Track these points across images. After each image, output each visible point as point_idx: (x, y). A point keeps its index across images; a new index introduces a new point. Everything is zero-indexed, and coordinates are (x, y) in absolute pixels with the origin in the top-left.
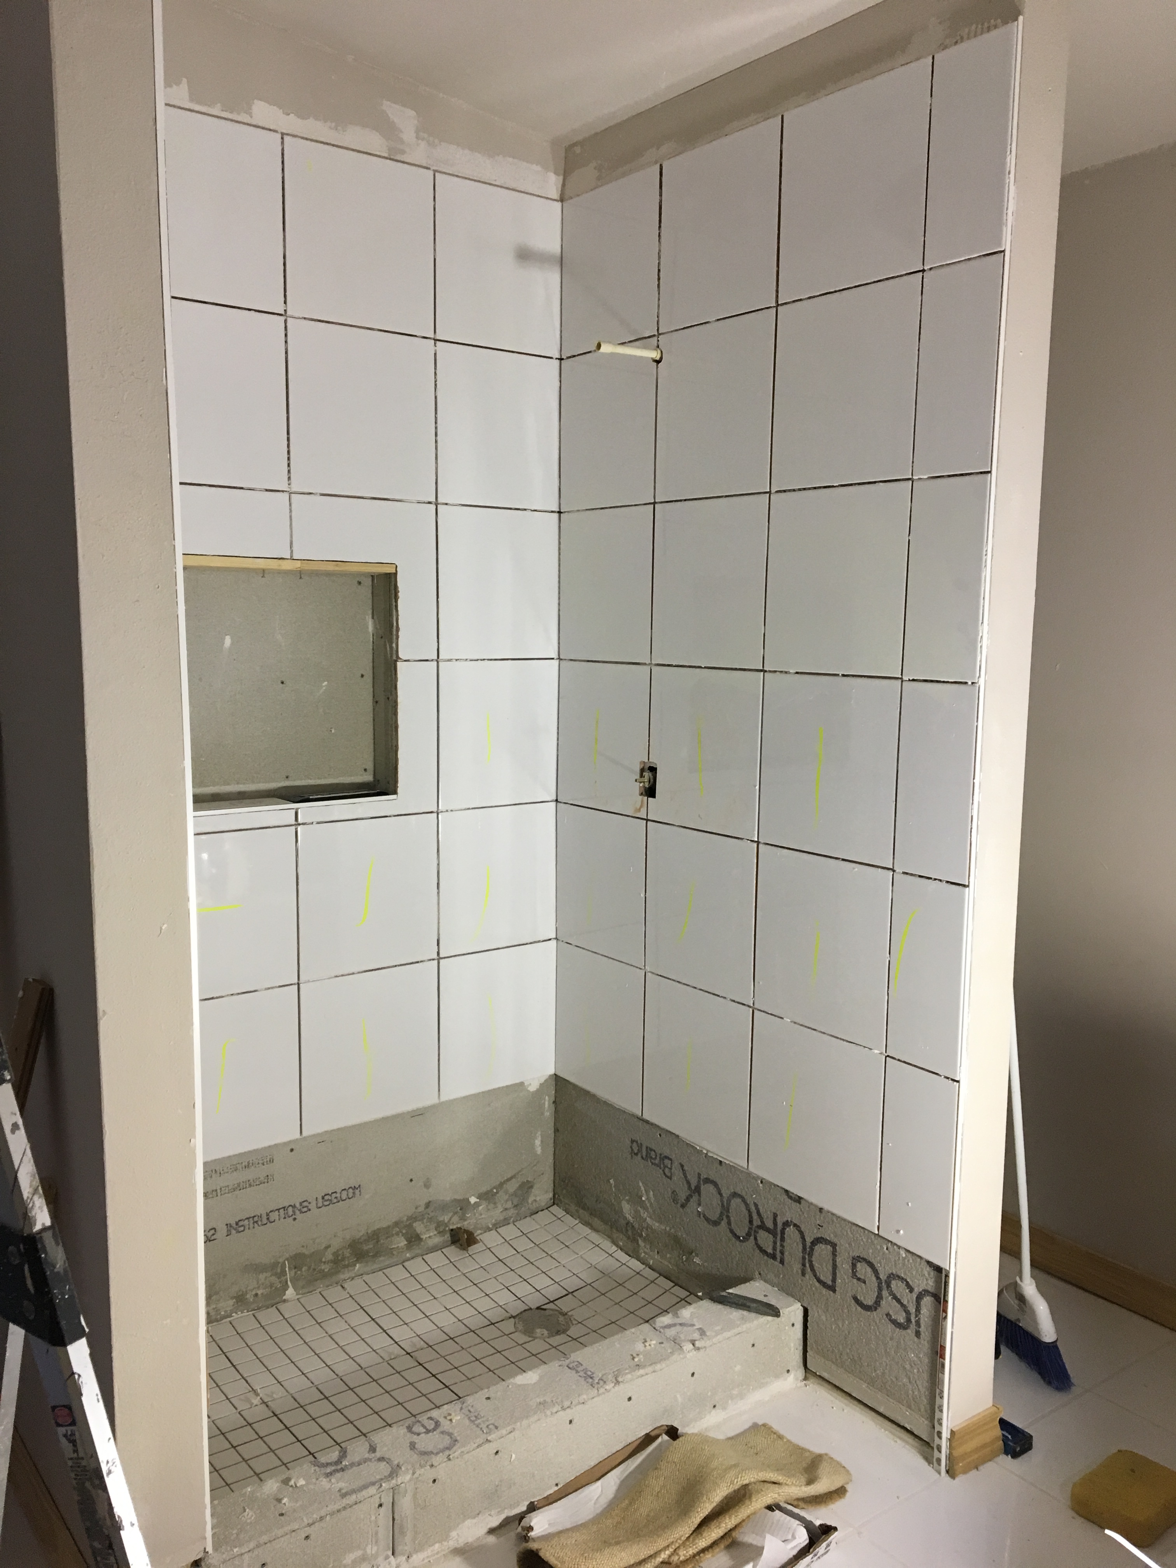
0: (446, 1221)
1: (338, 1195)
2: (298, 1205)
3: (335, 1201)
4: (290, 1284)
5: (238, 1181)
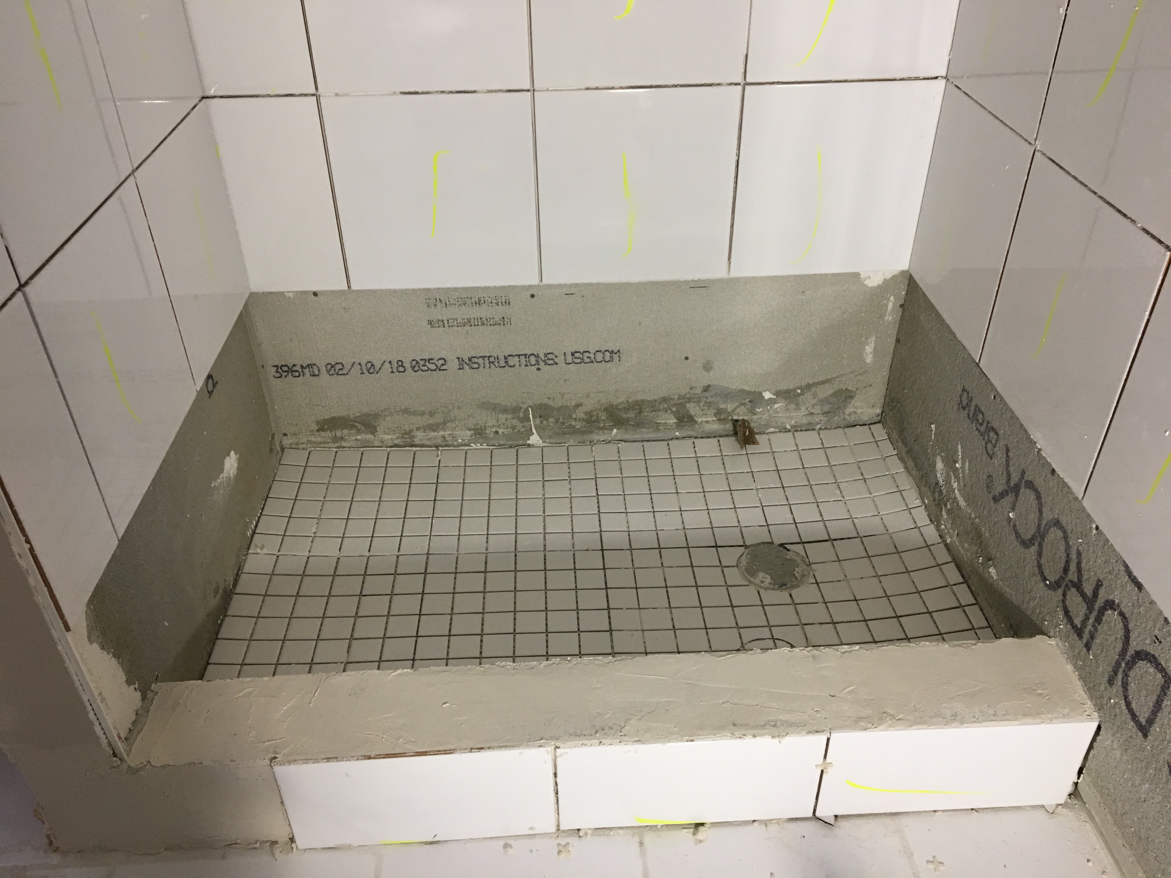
0: (729, 410)
1: (592, 356)
2: (542, 356)
3: (588, 360)
4: (534, 431)
5: (468, 317)
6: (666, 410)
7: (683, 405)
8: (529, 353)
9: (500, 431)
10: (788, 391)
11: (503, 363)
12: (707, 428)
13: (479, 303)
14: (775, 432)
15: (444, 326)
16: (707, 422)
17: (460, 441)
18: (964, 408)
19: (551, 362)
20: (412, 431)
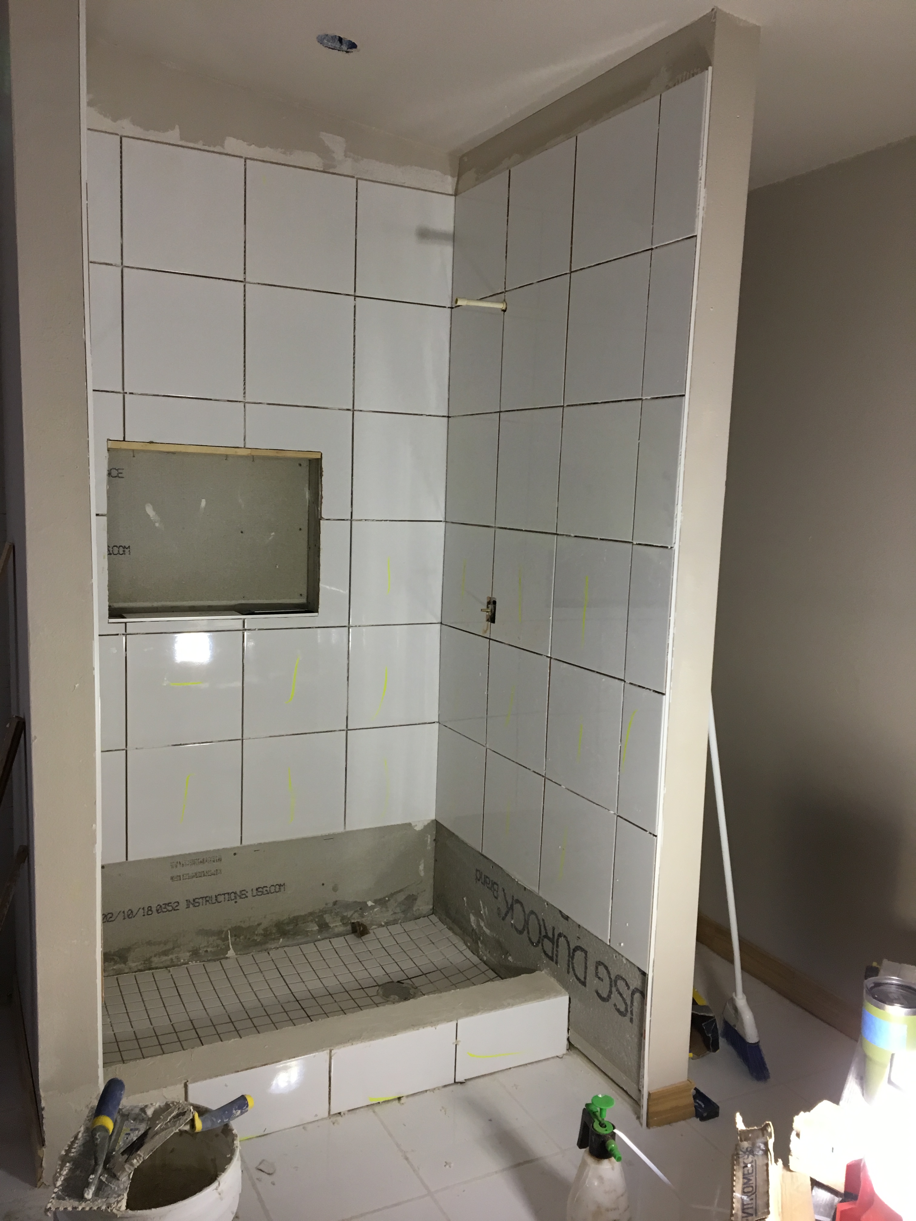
0: (349, 916)
1: (268, 889)
2: (238, 893)
3: (266, 892)
4: (231, 946)
5: (195, 872)
6: (312, 921)
7: (322, 916)
8: (230, 892)
9: (209, 950)
10: (380, 900)
11: (214, 901)
12: (336, 930)
13: (202, 862)
14: (376, 928)
15: (180, 880)
16: (336, 926)
17: (182, 961)
18: (479, 880)
19: (244, 896)
20: (151, 957)
